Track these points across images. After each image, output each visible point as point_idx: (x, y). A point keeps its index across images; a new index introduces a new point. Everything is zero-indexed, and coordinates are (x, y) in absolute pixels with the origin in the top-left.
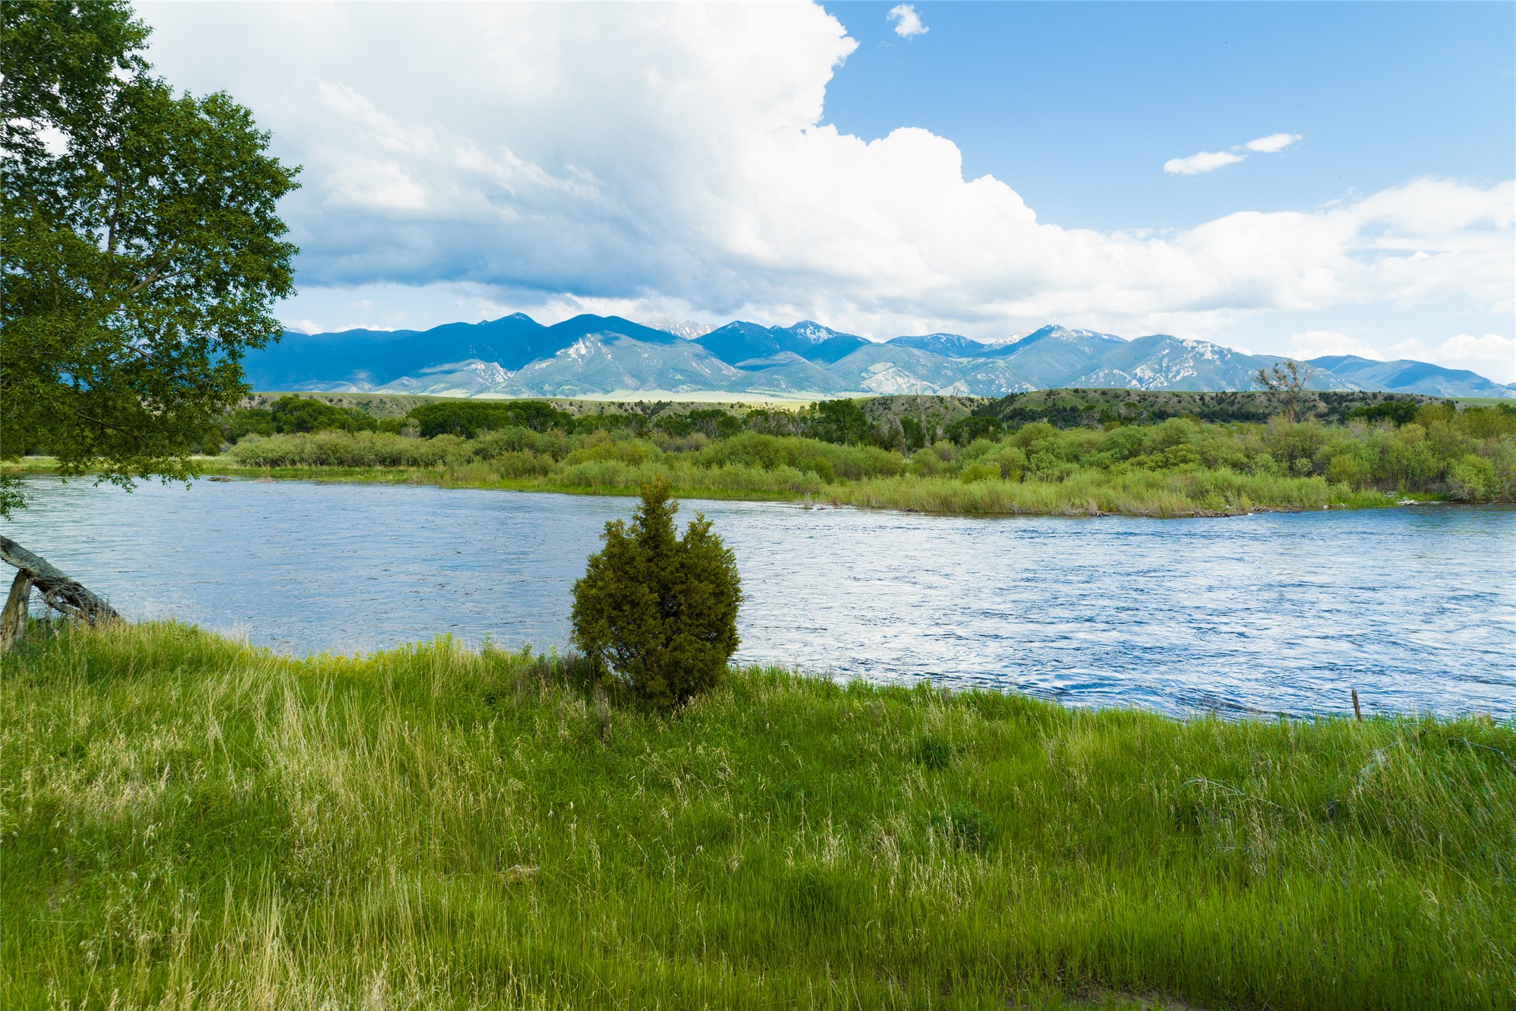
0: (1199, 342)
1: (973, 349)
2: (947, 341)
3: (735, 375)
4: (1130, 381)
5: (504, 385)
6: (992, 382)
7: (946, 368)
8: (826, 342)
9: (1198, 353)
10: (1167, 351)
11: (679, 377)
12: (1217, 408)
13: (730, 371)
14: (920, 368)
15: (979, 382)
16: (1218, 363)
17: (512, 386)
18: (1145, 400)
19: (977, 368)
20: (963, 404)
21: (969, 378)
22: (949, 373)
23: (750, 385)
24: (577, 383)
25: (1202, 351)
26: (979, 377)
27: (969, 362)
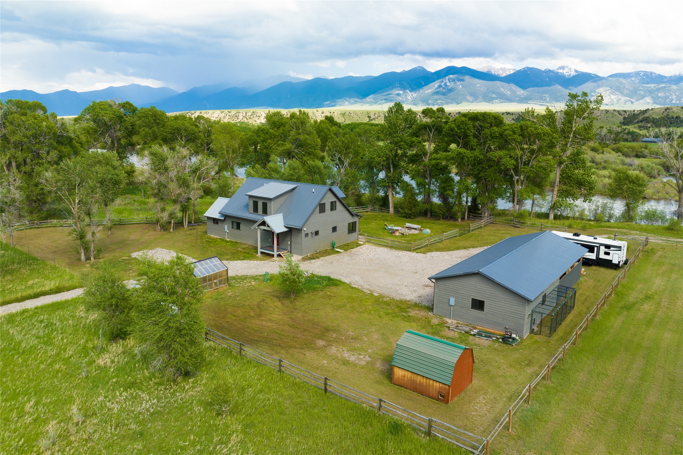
1: (660, 79)
2: (644, 75)
3: (523, 94)
5: (411, 101)
6: (668, 97)
7: (641, 90)
8: (574, 76)
11: (494, 96)
13: (521, 92)
14: (625, 90)
15: (660, 97)
17: (415, 101)
19: (659, 90)
20: (620, 114)
21: (653, 95)
22: (642, 93)
23: (530, 99)
24: (445, 99)
26: (660, 94)
27: (655, 87)
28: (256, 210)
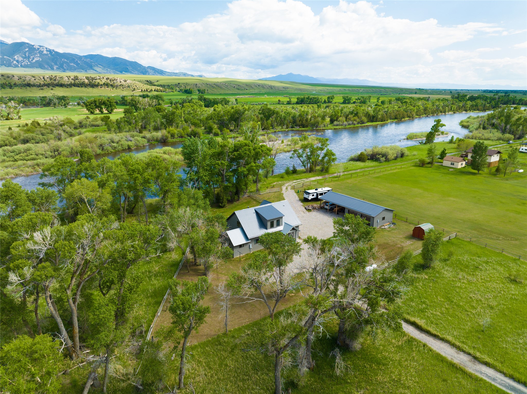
0: (40, 46)
4: (13, 62)
9: (41, 51)
10: (27, 49)
12: (50, 82)
16: (50, 55)
18: (21, 79)
25: (42, 50)
28: (272, 226)
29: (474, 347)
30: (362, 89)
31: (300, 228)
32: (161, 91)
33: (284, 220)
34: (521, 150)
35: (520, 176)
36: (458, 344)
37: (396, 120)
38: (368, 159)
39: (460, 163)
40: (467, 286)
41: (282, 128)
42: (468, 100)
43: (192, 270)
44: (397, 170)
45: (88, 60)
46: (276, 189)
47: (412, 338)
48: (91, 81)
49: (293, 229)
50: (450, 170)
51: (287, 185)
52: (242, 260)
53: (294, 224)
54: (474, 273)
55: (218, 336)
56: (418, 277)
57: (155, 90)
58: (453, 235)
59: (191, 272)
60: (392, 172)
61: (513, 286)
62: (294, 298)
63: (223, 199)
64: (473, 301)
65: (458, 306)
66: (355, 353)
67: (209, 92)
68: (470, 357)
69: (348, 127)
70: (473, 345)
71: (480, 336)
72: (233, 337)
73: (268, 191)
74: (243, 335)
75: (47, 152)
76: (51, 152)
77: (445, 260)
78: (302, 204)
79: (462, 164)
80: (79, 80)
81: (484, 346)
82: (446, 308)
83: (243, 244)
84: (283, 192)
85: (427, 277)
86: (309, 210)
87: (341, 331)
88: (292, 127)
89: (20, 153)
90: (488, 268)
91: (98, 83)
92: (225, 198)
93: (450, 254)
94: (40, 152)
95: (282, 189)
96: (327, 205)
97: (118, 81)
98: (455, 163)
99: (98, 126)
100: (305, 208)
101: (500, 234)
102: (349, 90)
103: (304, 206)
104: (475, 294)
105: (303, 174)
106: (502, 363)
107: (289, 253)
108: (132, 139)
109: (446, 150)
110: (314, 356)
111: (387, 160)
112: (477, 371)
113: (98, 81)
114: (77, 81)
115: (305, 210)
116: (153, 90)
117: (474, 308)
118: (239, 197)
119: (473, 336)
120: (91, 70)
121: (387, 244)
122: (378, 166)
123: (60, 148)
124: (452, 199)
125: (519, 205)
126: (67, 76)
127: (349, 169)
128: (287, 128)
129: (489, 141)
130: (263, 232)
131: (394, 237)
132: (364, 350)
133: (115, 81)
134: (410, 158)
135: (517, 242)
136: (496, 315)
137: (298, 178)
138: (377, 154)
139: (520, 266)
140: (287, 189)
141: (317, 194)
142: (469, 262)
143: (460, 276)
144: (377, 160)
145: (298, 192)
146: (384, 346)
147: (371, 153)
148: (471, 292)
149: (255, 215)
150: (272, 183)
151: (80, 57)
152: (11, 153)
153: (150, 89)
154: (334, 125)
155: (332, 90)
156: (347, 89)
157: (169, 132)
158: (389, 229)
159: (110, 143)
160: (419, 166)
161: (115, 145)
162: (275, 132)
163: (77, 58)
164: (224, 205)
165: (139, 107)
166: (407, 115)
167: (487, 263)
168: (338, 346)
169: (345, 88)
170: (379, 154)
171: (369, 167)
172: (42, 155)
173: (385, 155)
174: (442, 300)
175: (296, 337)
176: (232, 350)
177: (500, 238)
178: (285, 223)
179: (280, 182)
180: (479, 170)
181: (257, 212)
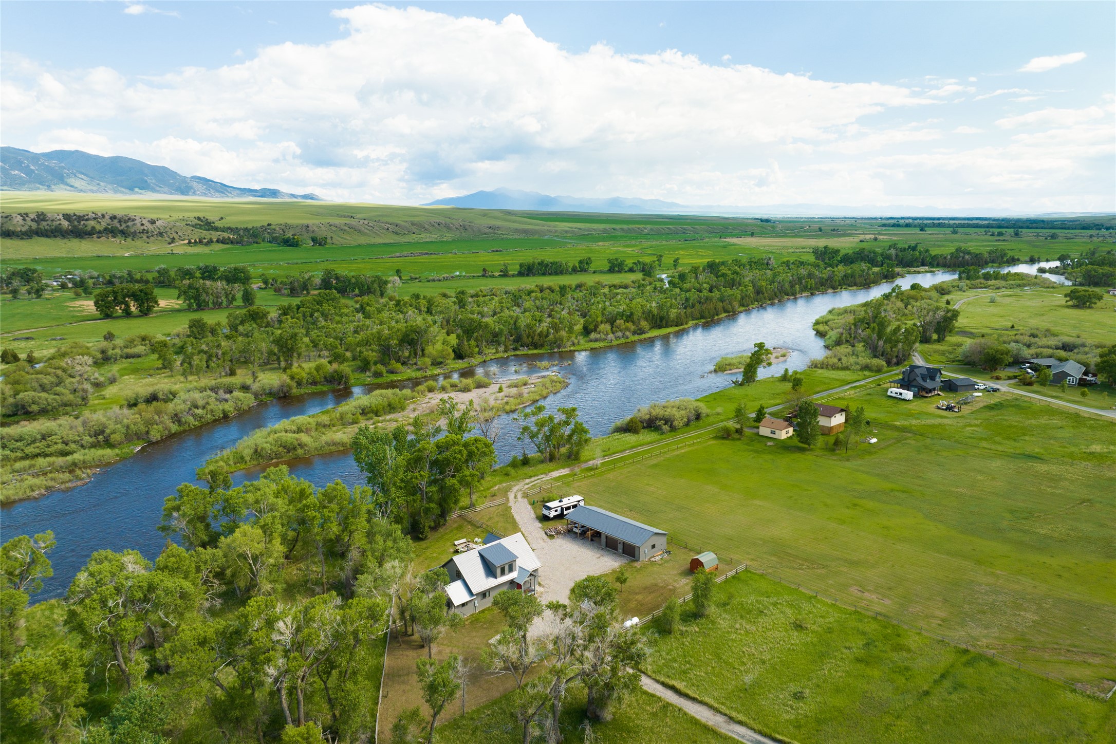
28: (503, 573)
29: (732, 708)
30: (649, 226)
31: (540, 573)
32: (232, 243)
33: (519, 563)
34: (889, 393)
35: (870, 450)
36: (716, 705)
37: (703, 321)
38: (644, 428)
39: (784, 431)
40: (743, 638)
41: (497, 352)
42: (841, 262)
43: (403, 642)
44: (687, 449)
45: (53, 163)
46: (499, 501)
47: (668, 703)
48: (76, 223)
49: (531, 575)
50: (769, 444)
51: (515, 489)
52: (466, 623)
53: (530, 568)
54: (756, 620)
55: (455, 720)
56: (686, 631)
57: (218, 241)
58: (741, 568)
59: (403, 646)
60: (679, 452)
61: (796, 634)
62: (537, 669)
63: (424, 527)
64: (745, 656)
65: (727, 663)
66: (606, 724)
67: (334, 241)
68: (726, 718)
69: (615, 343)
70: (732, 705)
71: (742, 695)
72: (472, 719)
73: (487, 504)
74: (483, 716)
75: (84, 437)
76: (91, 436)
77: (725, 604)
78: (540, 525)
79: (787, 433)
80: (49, 223)
81: (743, 705)
82: (712, 667)
83: (467, 602)
84: (510, 504)
85: (697, 629)
86: (551, 537)
87: (591, 701)
88: (515, 349)
89: (34, 442)
90: (774, 612)
91: (93, 228)
92: (427, 523)
93: (731, 597)
94: (71, 438)
95: (508, 499)
96: (576, 527)
97: (138, 222)
98: (777, 432)
99: (139, 356)
100: (546, 533)
101: (806, 560)
102: (622, 229)
103: (543, 528)
104: (750, 647)
105: (540, 466)
106: (754, 720)
107: (529, 616)
108: (228, 396)
109: (763, 408)
110: (562, 731)
111: (673, 429)
112: (729, 730)
113: (92, 223)
114: (44, 223)
115: (545, 537)
116: (215, 240)
117: (744, 664)
118: (445, 520)
119: (734, 696)
120: (62, 186)
121: (656, 585)
122: (658, 441)
123: (106, 427)
124: (757, 502)
125: (848, 508)
126: (20, 214)
127: (611, 451)
128: (506, 351)
129: (848, 372)
130: (492, 582)
131: (665, 575)
132: (616, 720)
133: (130, 224)
134: (711, 419)
135: (824, 571)
136: (766, 670)
137: (532, 474)
138: (656, 419)
139: (814, 606)
140: (516, 497)
141: (562, 509)
142: (753, 605)
143: (738, 626)
144: (657, 429)
145: (532, 504)
146: (637, 714)
147: (648, 417)
148: (745, 645)
149: (479, 560)
150: (492, 487)
151: (35, 158)
152: (17, 441)
153: (208, 237)
154: (591, 341)
155: (587, 230)
156: (618, 227)
157: (292, 378)
158: (660, 562)
159: (190, 409)
160: (723, 438)
161: (199, 411)
162: (485, 361)
163: (27, 159)
164: (426, 536)
165: (204, 301)
166: (723, 308)
167: (775, 604)
168: (588, 718)
169: (614, 226)
170: (661, 419)
171: (643, 445)
172: (75, 442)
173: (668, 421)
174: (711, 657)
175: (543, 704)
176: (474, 732)
177: (804, 567)
178: (520, 567)
179: (504, 485)
180: (809, 445)
181: (482, 557)
